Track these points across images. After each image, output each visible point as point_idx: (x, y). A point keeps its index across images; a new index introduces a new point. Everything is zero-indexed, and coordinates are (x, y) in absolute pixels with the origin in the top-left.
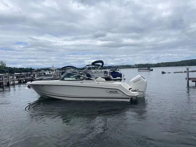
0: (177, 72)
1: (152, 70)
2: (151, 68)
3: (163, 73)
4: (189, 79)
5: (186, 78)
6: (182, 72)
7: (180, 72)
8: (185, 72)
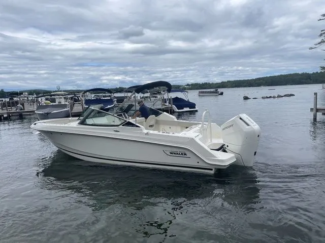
0: (267, 98)
1: (222, 94)
3: (246, 98)
4: (317, 110)
5: (312, 109)
6: (274, 97)
7: (270, 97)
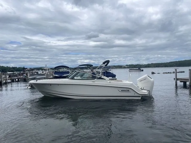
0: (166, 73)
1: (143, 71)
2: (142, 69)
3: (153, 73)
4: (177, 79)
5: (174, 79)
6: (171, 73)
7: (169, 73)
8: (174, 72)
